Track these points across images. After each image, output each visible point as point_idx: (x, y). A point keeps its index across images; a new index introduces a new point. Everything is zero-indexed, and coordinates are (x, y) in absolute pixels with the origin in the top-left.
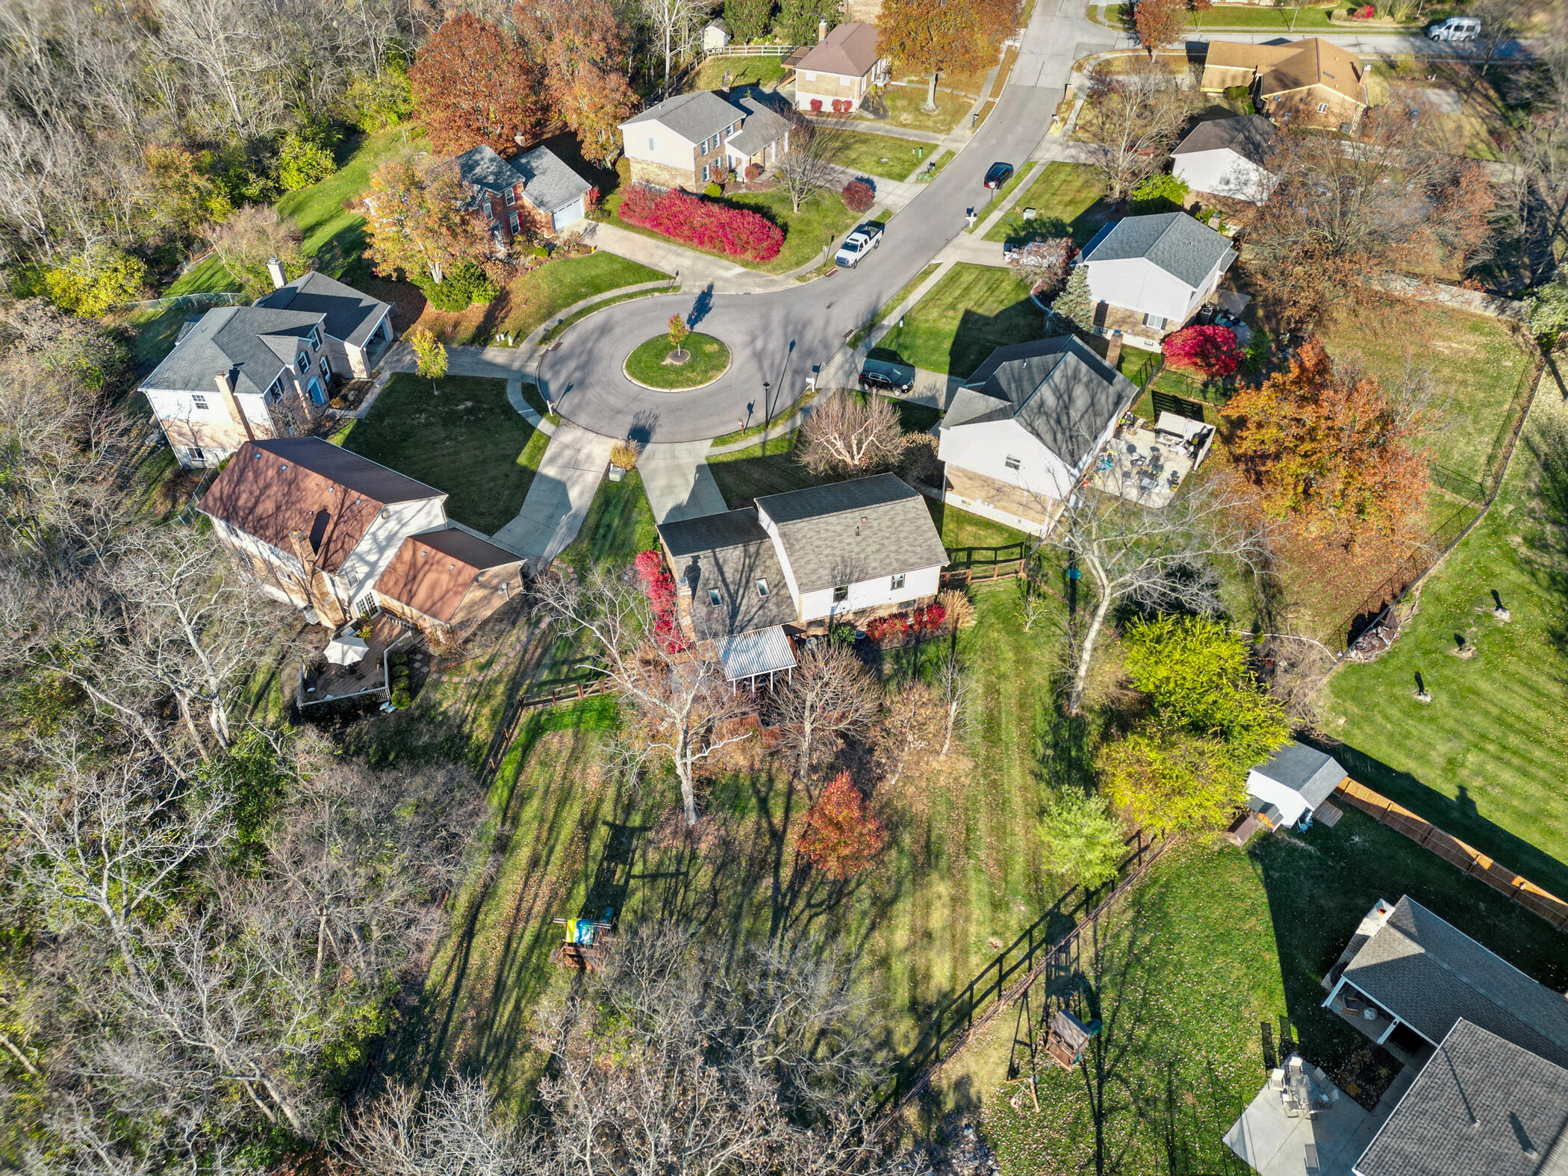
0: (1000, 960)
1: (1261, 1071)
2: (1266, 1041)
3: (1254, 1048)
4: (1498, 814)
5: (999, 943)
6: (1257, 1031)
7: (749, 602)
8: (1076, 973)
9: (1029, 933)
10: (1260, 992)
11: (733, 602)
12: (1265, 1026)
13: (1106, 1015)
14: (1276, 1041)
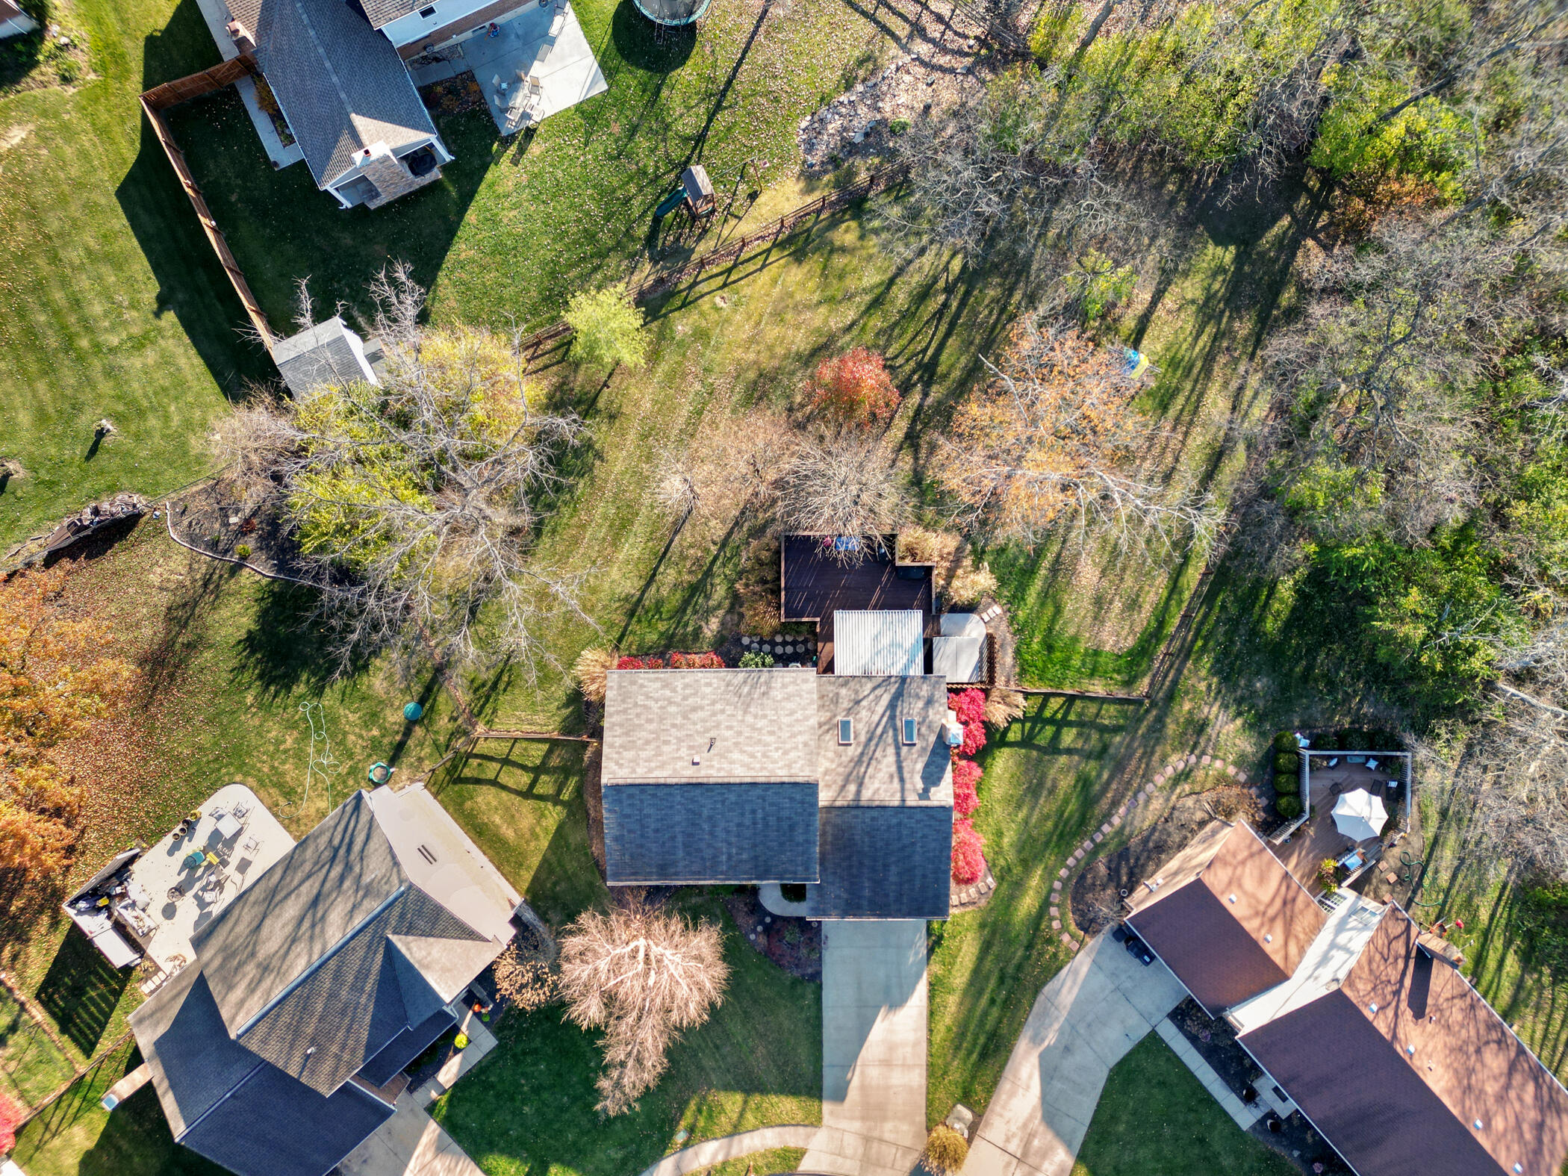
0: (725, 285)
1: (541, 129)
2: (522, 151)
3: (535, 149)
4: (140, 277)
5: (718, 300)
6: (524, 160)
7: (871, 714)
8: (656, 263)
9: (684, 305)
10: (500, 190)
11: (892, 718)
12: (515, 162)
13: (649, 219)
14: (513, 149)
